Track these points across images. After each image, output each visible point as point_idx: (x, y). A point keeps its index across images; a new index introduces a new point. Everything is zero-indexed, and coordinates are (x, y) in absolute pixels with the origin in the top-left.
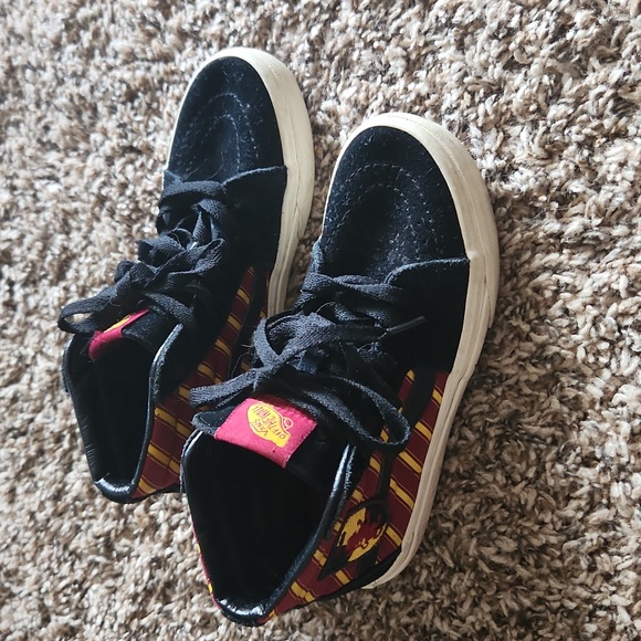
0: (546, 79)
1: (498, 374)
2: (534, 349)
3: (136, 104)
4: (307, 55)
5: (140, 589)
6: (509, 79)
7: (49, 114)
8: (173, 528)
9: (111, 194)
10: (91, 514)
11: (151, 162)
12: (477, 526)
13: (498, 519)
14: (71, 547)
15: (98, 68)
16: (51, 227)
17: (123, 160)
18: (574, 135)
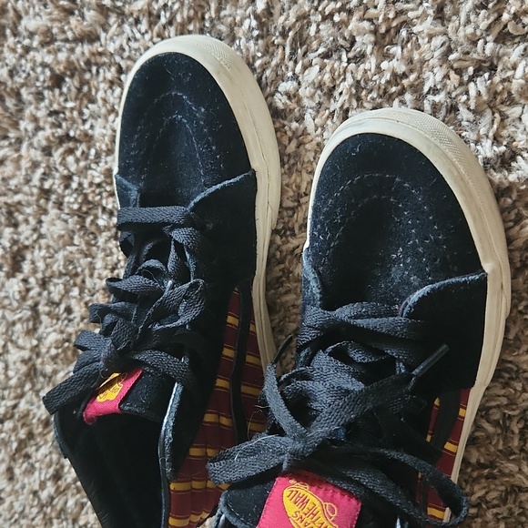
3: (65, 90)
4: (256, 33)
6: (504, 54)
9: (55, 187)
11: (93, 152)
15: (14, 50)
17: (61, 150)
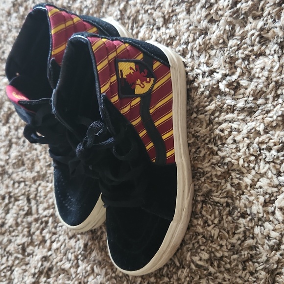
0: (227, 27)
1: (202, 171)
2: (219, 159)
5: (37, 271)
6: (210, 27)
7: (5, 46)
8: (52, 242)
10: (17, 234)
12: (191, 246)
13: (201, 243)
14: (7, 249)
16: (4, 98)
18: (240, 54)
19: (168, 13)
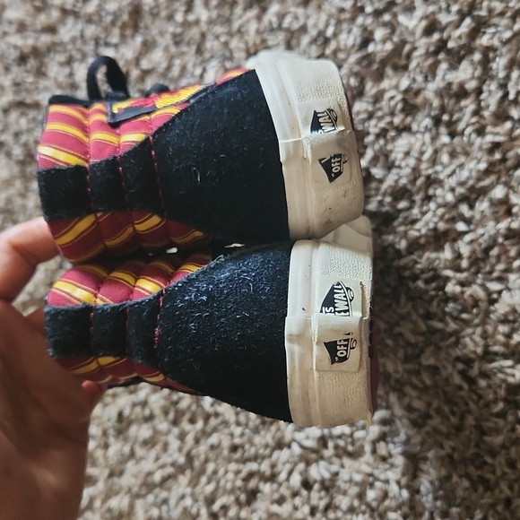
19: (255, 44)
